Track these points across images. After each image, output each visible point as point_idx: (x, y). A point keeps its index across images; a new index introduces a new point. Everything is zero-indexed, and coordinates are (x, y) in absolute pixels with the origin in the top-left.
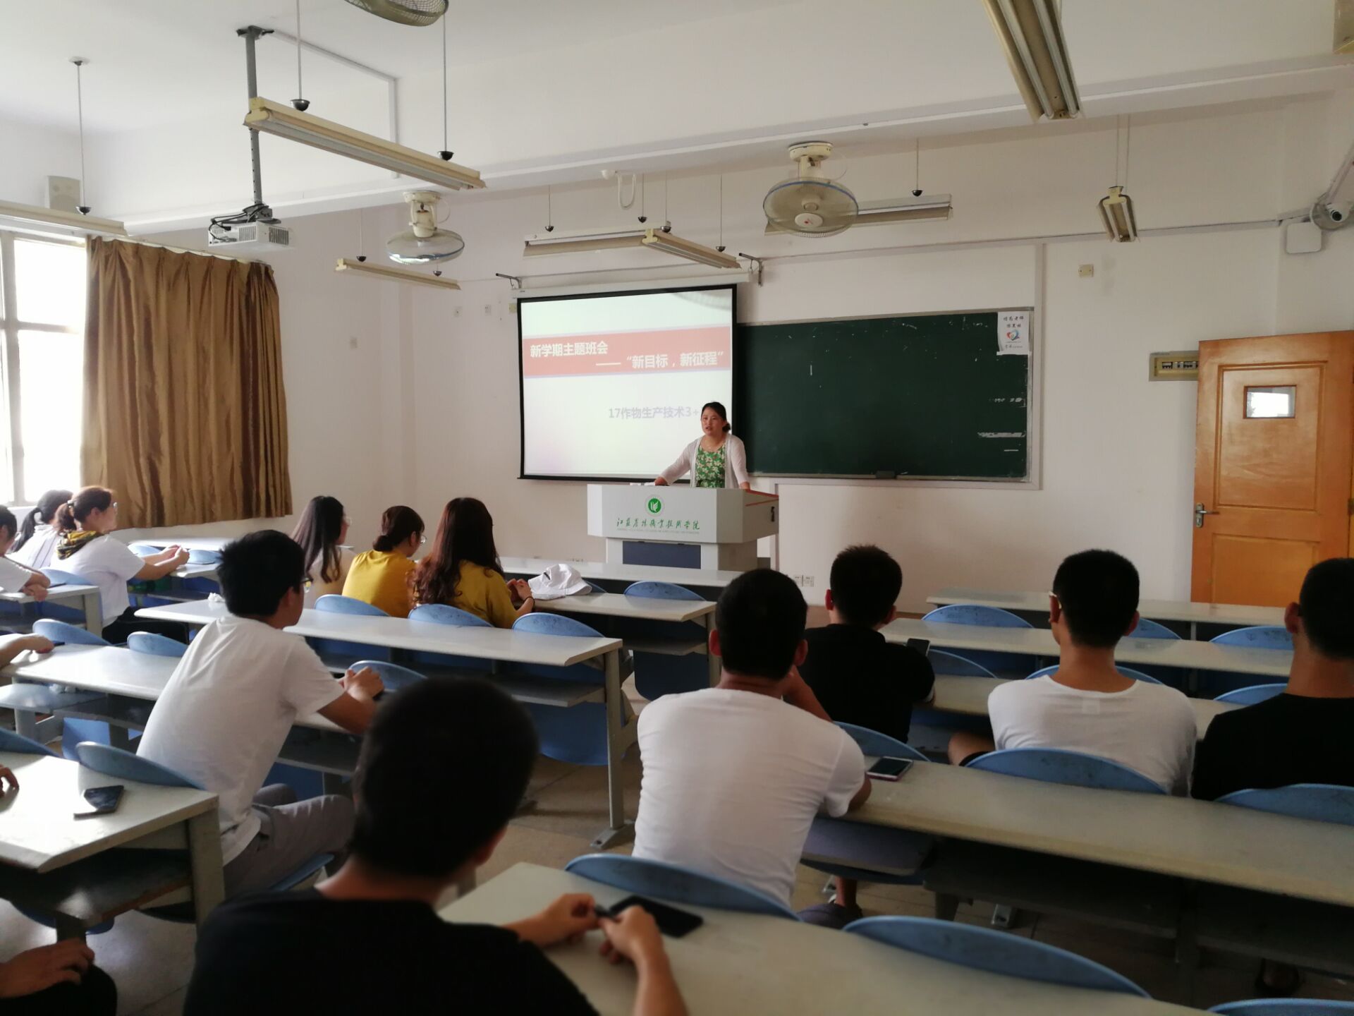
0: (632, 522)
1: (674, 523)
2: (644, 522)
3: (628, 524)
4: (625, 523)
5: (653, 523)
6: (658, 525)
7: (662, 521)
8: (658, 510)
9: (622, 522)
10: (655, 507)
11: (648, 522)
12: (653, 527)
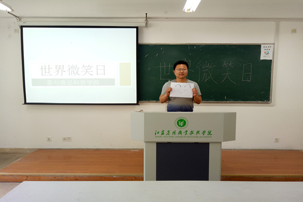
0: (166, 133)
1: (195, 132)
2: (174, 133)
3: (163, 134)
4: (160, 133)
5: (180, 132)
6: (183, 134)
7: (186, 131)
8: (184, 125)
9: (158, 133)
10: (182, 124)
11: (177, 132)
12: (180, 135)
